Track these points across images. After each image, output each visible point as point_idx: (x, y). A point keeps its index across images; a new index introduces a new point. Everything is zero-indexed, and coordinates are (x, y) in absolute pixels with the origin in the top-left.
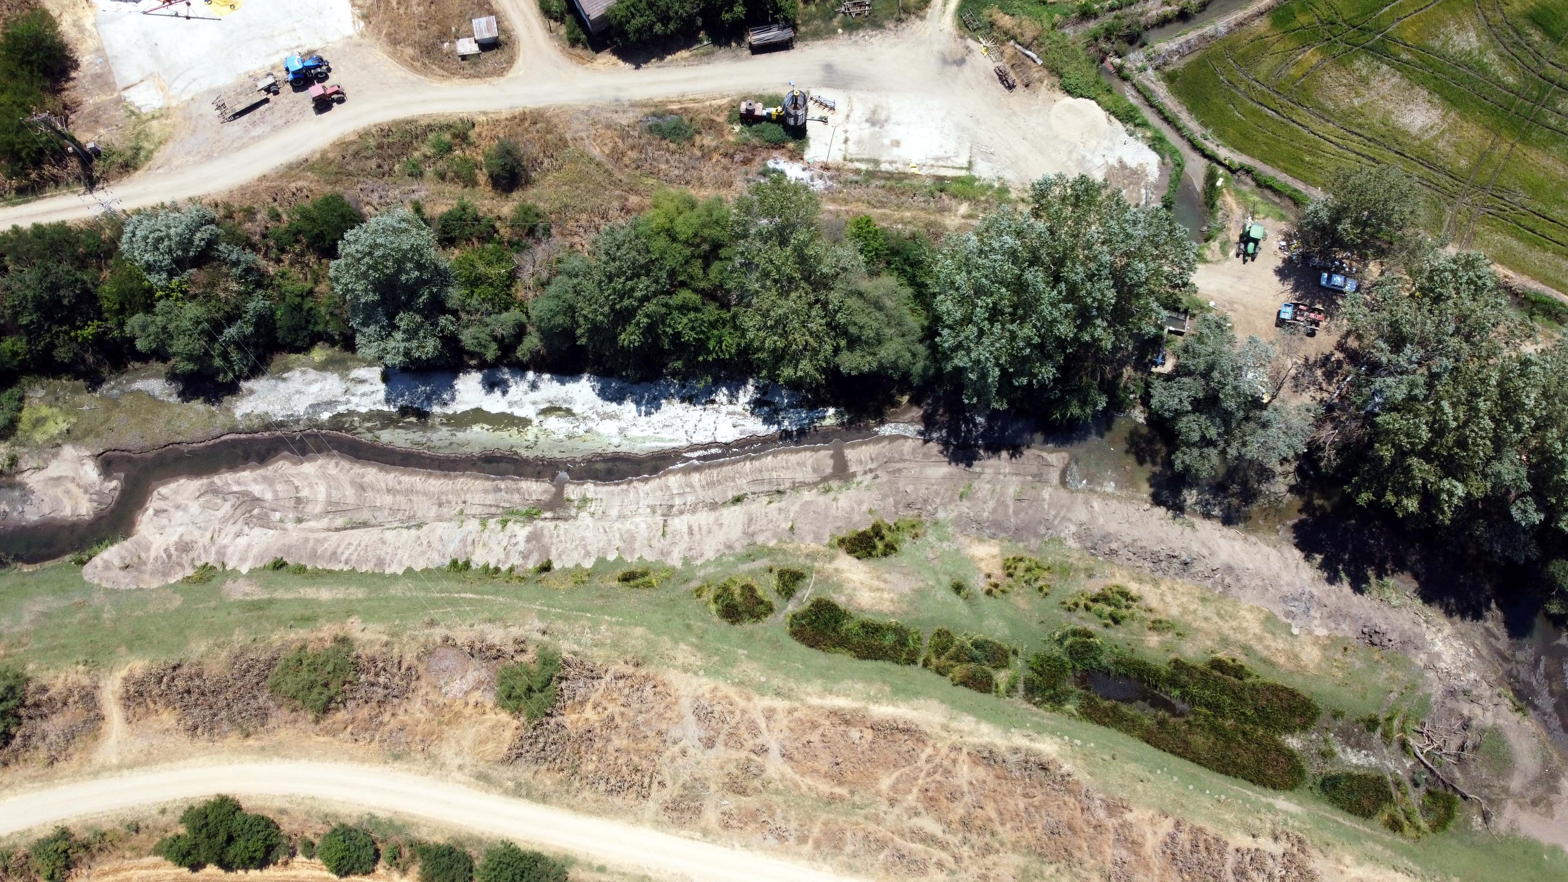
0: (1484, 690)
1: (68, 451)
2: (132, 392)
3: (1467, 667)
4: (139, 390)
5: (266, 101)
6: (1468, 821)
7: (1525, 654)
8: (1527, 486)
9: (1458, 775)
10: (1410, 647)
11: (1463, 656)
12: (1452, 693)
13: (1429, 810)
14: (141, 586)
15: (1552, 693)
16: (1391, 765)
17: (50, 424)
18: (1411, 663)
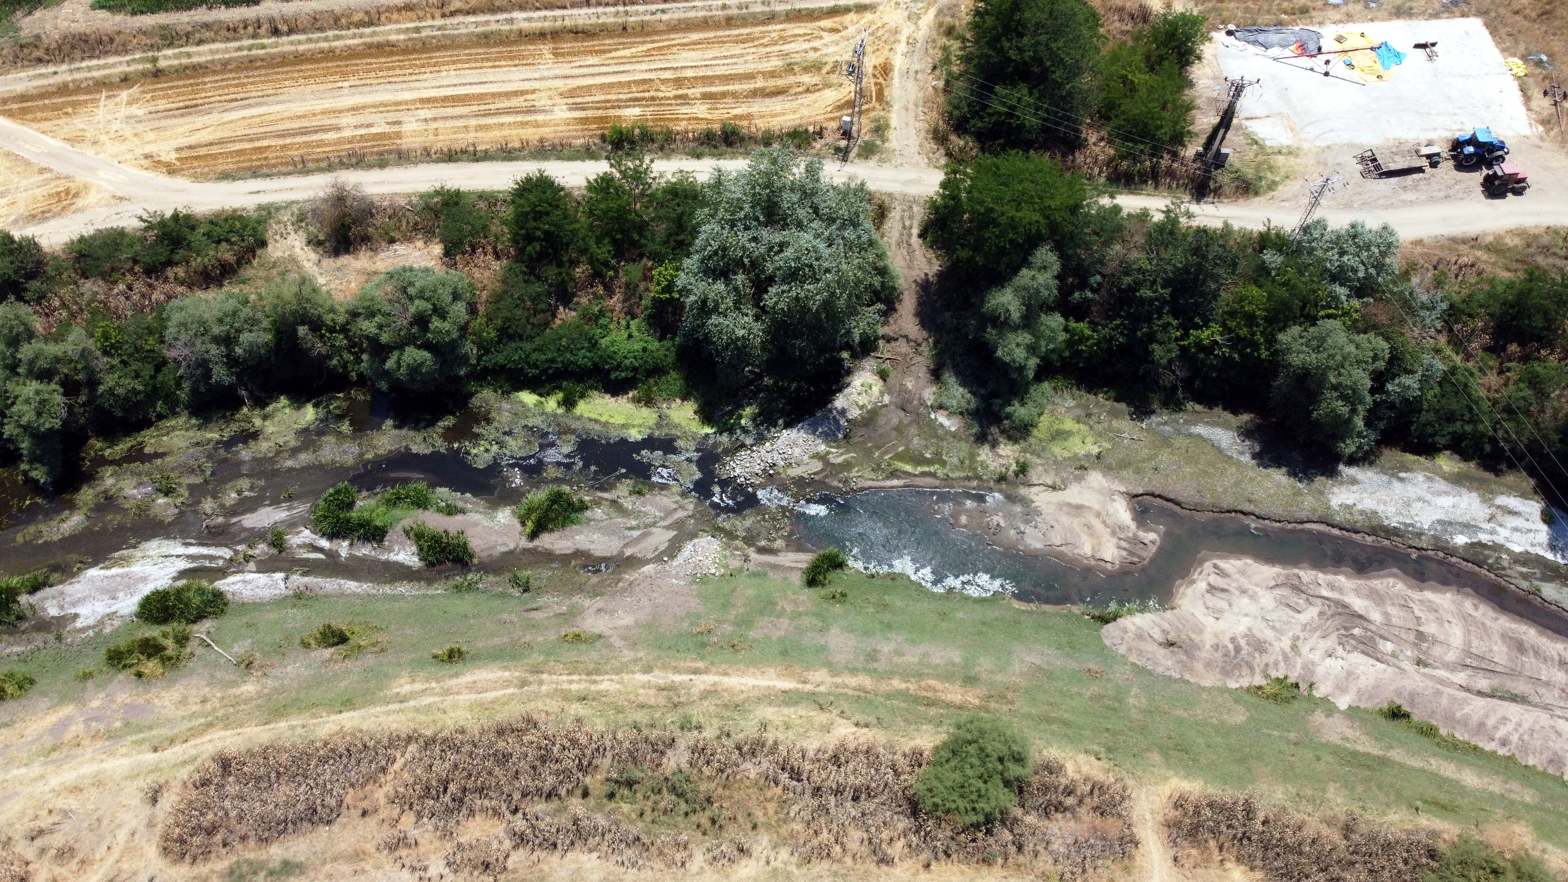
1: (1096, 478)
2: (1190, 435)
4: (1199, 436)
5: (1420, 170)
14: (1187, 677)
17: (1077, 440)
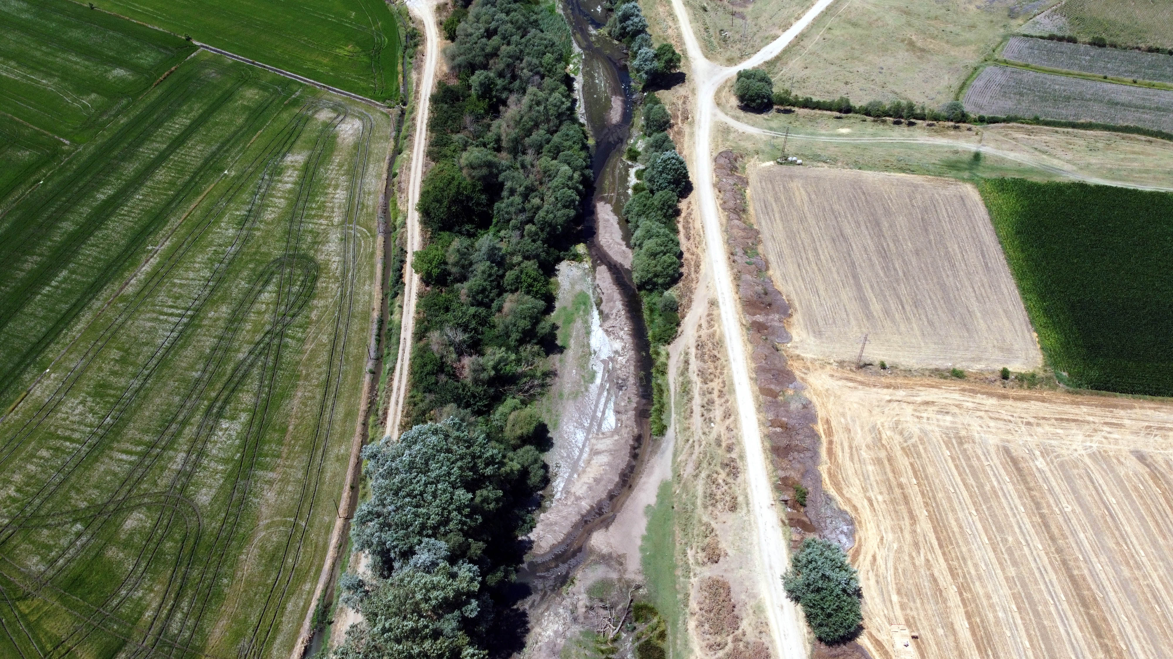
0: (567, 602)
3: (557, 614)
6: (644, 596)
7: (539, 584)
8: (457, 613)
9: (620, 607)
10: (556, 650)
11: (551, 618)
12: (575, 620)
13: (646, 618)
15: (557, 566)
16: (628, 645)
18: (564, 646)
